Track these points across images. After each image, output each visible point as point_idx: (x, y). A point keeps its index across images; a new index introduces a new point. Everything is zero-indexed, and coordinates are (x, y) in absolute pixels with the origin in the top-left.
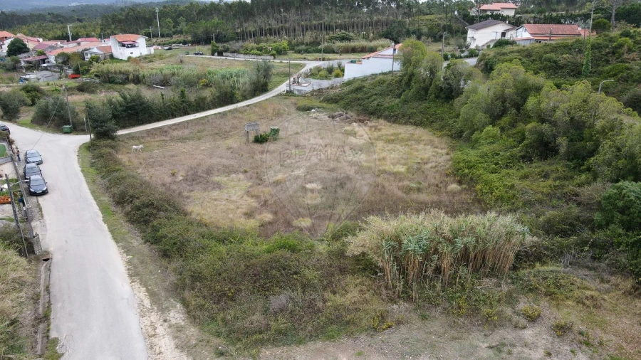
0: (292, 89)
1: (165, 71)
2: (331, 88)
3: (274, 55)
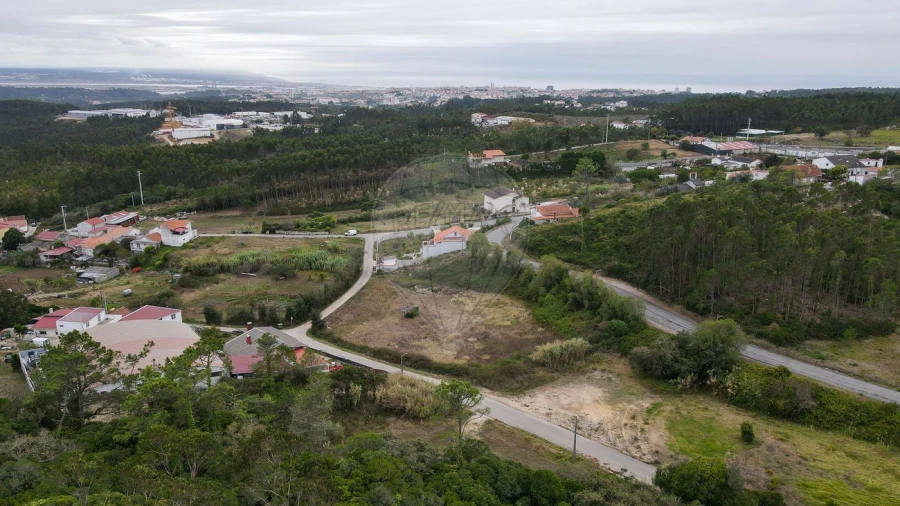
0: (381, 268)
1: (251, 259)
2: (415, 265)
3: (328, 231)
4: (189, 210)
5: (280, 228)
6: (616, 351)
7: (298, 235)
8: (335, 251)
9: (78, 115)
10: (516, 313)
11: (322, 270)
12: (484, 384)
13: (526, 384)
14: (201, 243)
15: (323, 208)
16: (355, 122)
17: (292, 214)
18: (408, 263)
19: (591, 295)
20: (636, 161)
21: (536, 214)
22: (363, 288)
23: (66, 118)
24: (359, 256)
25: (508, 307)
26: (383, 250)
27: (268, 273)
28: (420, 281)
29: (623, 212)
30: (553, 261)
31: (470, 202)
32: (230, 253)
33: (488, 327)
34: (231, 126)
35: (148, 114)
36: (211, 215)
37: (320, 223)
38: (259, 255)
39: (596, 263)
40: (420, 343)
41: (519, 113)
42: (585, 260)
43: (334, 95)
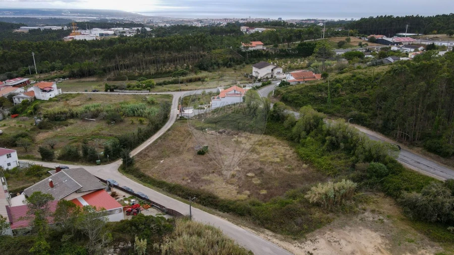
0: (183, 115)
1: (92, 109)
2: (206, 113)
3: (149, 90)
4: (64, 77)
5: (117, 88)
6: (379, 191)
7: (128, 93)
8: (152, 103)
9: (24, 29)
10: (283, 151)
11: (142, 116)
12: (266, 225)
13: (305, 227)
14: (62, 98)
15: (149, 76)
16: (176, 32)
17: (129, 80)
18: (202, 112)
19: (345, 138)
20: (345, 48)
21: (290, 78)
22: (169, 130)
23: (19, 31)
24: (167, 107)
25: (276, 146)
26: (184, 103)
27: (104, 118)
28: (210, 125)
29: (354, 76)
30: (310, 111)
31: (242, 72)
32: (80, 105)
33: (262, 163)
34: (108, 35)
35: (63, 28)
36: (77, 80)
37: (144, 85)
38: (98, 106)
39: (339, 113)
40: (208, 177)
41: (267, 26)
42: (331, 110)
43: (167, 22)
